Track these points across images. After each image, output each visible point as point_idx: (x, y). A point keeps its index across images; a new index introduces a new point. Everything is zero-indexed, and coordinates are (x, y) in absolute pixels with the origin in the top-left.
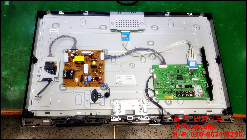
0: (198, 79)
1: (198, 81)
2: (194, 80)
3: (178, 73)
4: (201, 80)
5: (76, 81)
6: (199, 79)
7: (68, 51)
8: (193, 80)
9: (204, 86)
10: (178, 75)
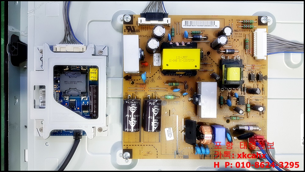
5: (168, 139)
7: (131, 22)
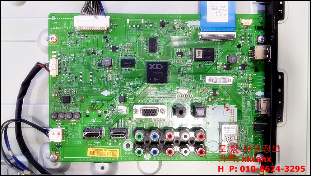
0: (229, 80)
1: (227, 87)
2: (211, 83)
3: (150, 54)
4: (240, 82)
6: (231, 78)
8: (207, 82)
9: (248, 108)
10: (152, 63)
